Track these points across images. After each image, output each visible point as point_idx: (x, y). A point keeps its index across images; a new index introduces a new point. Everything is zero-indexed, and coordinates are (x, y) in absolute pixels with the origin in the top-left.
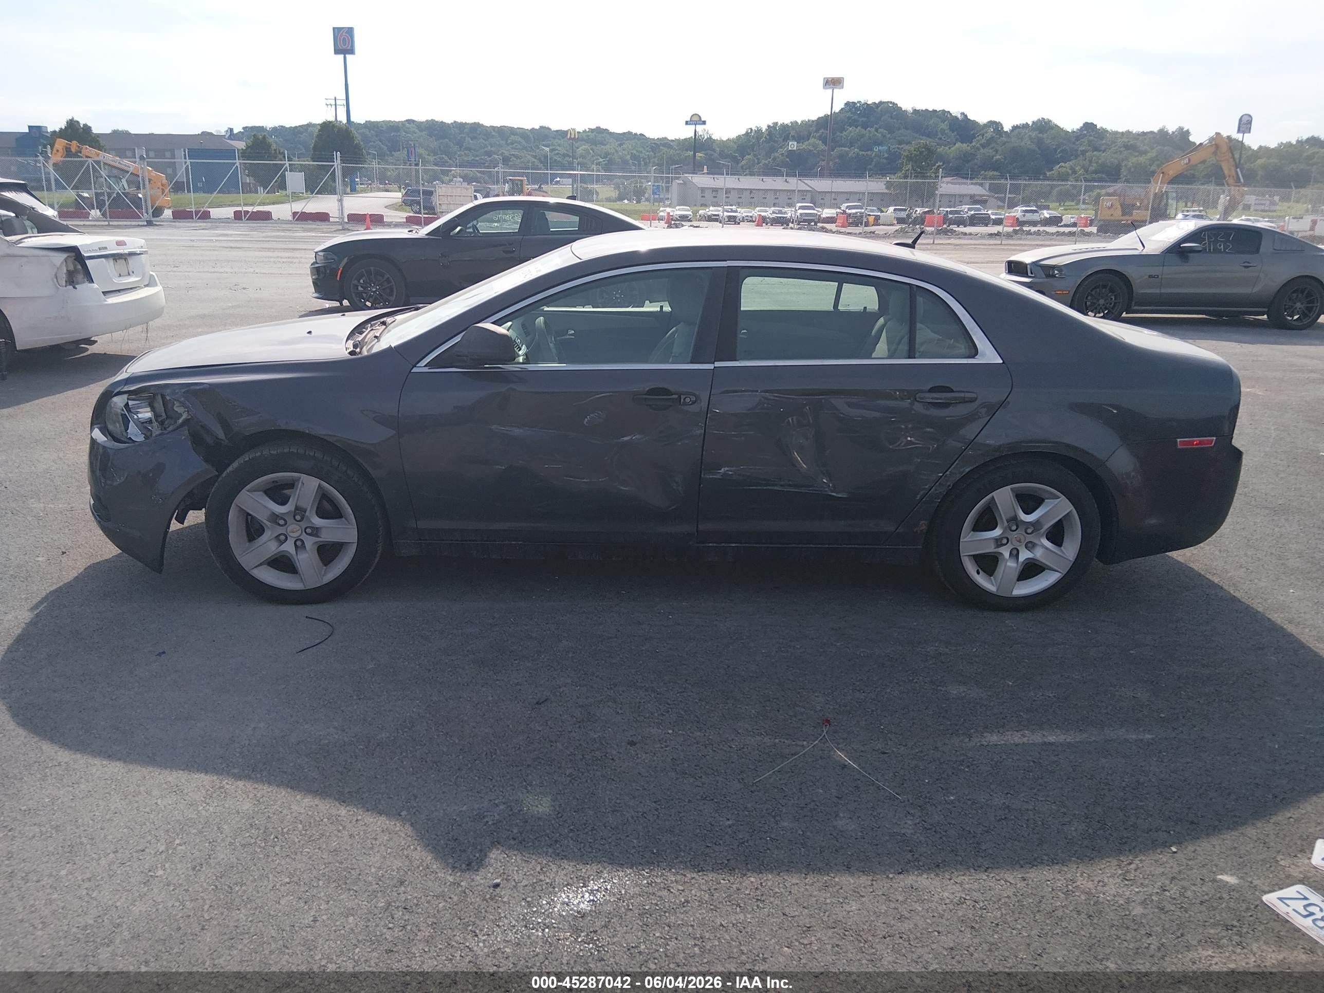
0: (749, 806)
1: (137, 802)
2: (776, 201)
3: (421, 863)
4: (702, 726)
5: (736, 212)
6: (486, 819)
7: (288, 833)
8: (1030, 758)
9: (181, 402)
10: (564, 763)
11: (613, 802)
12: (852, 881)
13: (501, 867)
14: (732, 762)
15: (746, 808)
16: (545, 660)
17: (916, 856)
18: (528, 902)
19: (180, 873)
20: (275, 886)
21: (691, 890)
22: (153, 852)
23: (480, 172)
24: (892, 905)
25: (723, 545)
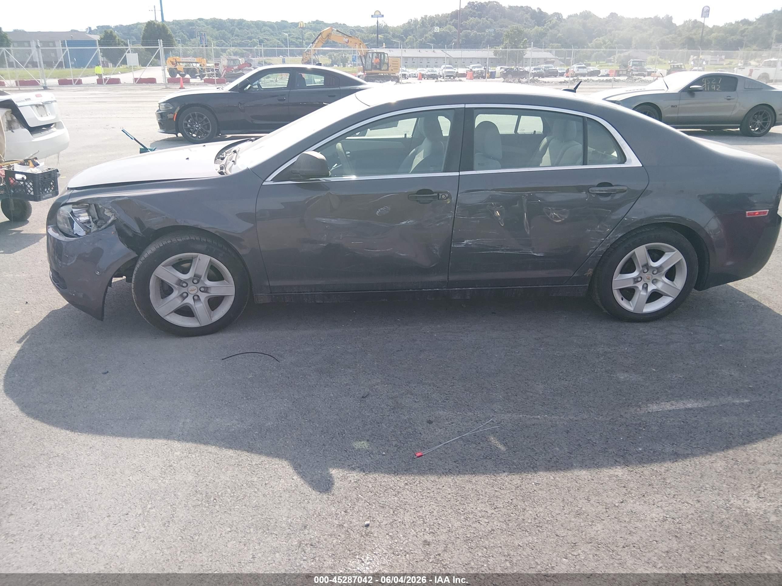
0: (515, 461)
1: (116, 479)
2: (428, 64)
3: (314, 512)
4: (471, 408)
5: (406, 71)
6: (349, 479)
7: (222, 496)
8: (680, 420)
9: (109, 209)
10: (390, 438)
11: (428, 463)
12: (594, 510)
13: (367, 512)
14: (497, 432)
15: (513, 463)
16: (361, 367)
17: (629, 490)
18: (391, 536)
19: (156, 529)
20: (221, 534)
21: (493, 522)
22: (134, 515)
23: (244, 49)
24: (623, 525)
25: (464, 289)
